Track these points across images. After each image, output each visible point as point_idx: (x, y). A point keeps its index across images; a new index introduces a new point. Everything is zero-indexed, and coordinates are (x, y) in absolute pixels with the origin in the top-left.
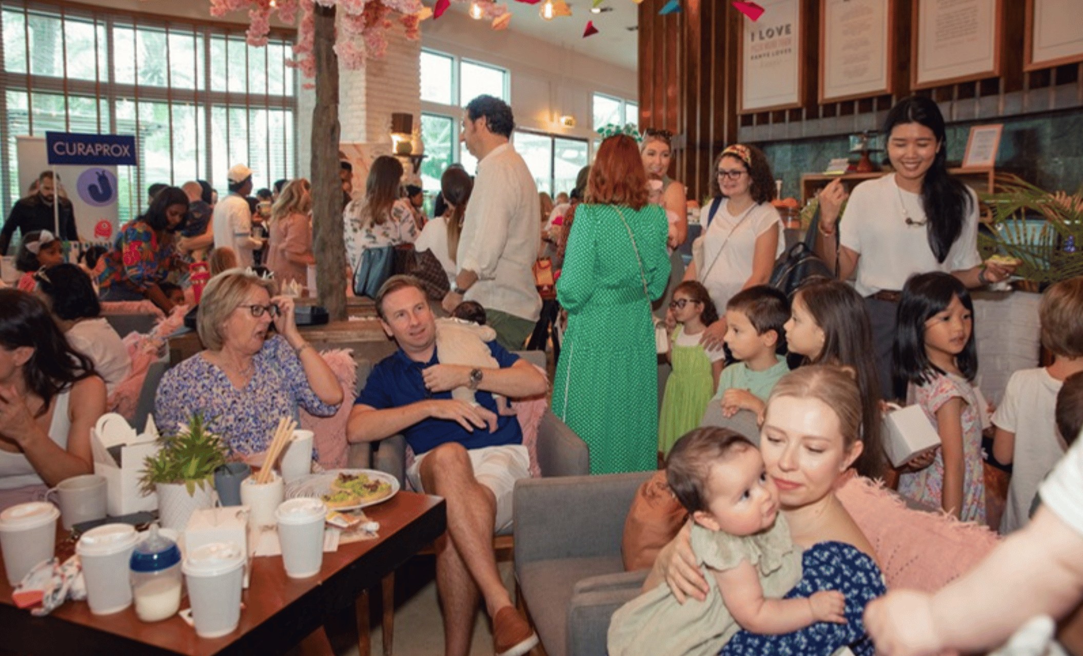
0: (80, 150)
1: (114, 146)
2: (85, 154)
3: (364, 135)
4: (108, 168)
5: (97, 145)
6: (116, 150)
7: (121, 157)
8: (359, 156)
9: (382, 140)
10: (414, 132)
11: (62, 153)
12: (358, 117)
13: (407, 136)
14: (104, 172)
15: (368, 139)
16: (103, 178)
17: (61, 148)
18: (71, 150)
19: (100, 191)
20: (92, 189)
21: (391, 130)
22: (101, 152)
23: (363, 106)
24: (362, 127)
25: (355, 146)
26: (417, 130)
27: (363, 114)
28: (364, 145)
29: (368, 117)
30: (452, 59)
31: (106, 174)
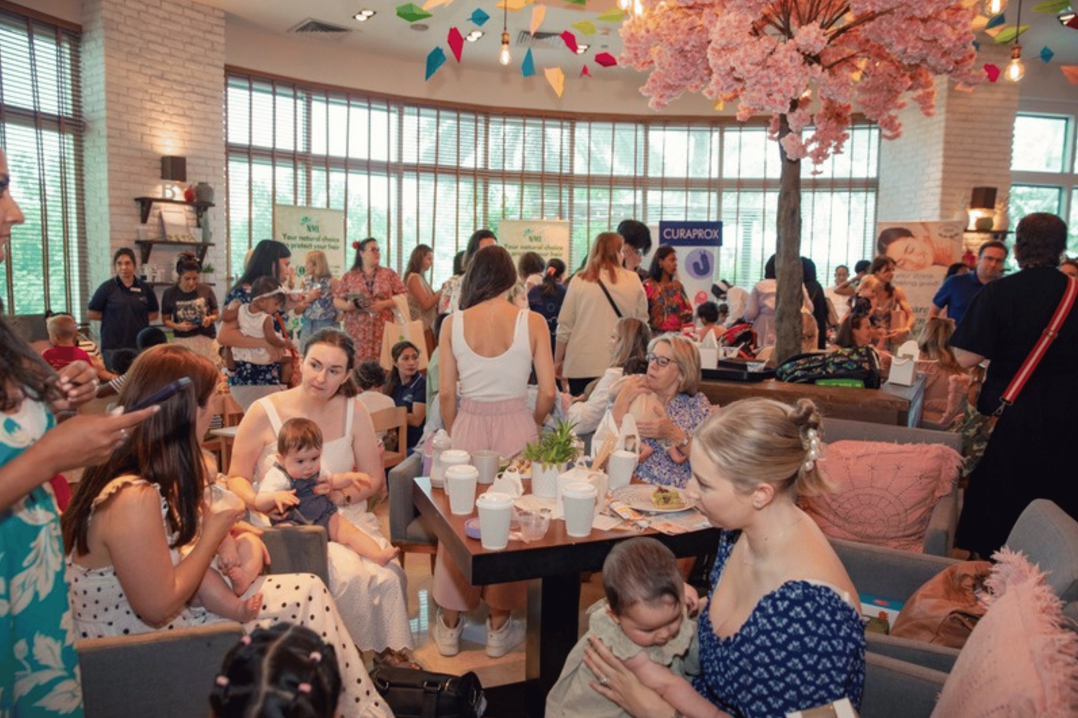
0: (682, 234)
1: (707, 230)
2: (685, 237)
3: (938, 212)
4: (708, 249)
5: (694, 230)
6: (708, 234)
7: (712, 240)
8: (926, 234)
9: (957, 217)
10: (998, 206)
11: (669, 238)
12: (933, 194)
13: (990, 210)
14: (705, 251)
15: (942, 216)
16: (704, 257)
17: (669, 234)
18: (675, 235)
19: (701, 267)
20: (696, 265)
21: (969, 206)
22: (697, 236)
23: (939, 183)
24: (937, 204)
25: (923, 224)
26: (1002, 204)
27: (938, 191)
28: (936, 223)
29: (943, 194)
30: (1067, 119)
31: (707, 254)
